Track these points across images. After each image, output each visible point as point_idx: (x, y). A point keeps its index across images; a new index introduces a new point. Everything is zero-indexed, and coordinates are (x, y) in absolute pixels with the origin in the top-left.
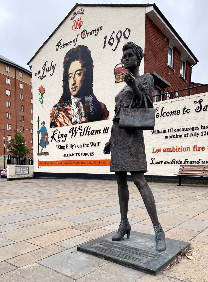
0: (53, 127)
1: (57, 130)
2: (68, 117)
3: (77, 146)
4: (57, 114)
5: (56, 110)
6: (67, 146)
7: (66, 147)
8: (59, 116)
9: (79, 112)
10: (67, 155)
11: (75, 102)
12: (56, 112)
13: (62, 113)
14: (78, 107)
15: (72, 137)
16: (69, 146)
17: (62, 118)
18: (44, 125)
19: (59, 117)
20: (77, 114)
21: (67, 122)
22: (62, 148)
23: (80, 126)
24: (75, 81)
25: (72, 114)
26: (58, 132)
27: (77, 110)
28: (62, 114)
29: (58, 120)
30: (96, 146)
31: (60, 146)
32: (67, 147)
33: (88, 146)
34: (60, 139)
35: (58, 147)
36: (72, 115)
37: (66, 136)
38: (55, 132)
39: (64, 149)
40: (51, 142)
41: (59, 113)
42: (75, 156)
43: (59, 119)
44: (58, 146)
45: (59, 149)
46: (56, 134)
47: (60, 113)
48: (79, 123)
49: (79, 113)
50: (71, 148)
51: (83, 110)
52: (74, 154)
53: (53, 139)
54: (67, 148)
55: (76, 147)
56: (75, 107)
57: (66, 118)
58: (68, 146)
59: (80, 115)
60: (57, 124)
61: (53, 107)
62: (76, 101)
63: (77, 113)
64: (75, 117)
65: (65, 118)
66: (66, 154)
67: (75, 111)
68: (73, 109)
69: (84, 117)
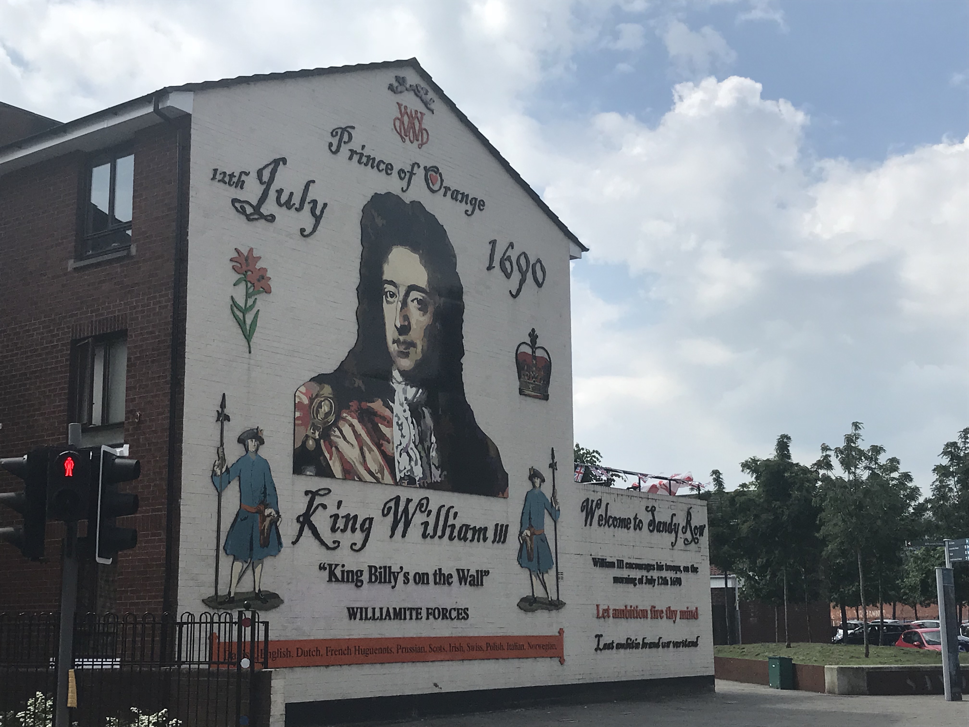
0: (308, 473)
1: (330, 491)
2: (379, 446)
3: (411, 577)
4: (332, 418)
5: (326, 398)
6: (370, 571)
7: (365, 577)
8: (341, 432)
9: (422, 441)
10: (370, 615)
11: (406, 399)
12: (325, 408)
13: (355, 422)
14: (419, 424)
15: (391, 536)
16: (380, 573)
17: (355, 442)
18: (257, 450)
19: (338, 433)
20: (412, 445)
21: (374, 467)
22: (348, 581)
23: (422, 499)
24: (406, 318)
25: (396, 443)
26: (330, 501)
27: (413, 432)
28: (352, 426)
29: (337, 448)
30: (474, 585)
31: (339, 568)
32: (370, 578)
33: (450, 581)
34: (338, 536)
35: (332, 574)
36: (395, 445)
37: (367, 526)
38: (318, 501)
39: (359, 584)
40: (294, 543)
41: (339, 418)
42: (405, 619)
43: (341, 443)
44: (330, 565)
45: (337, 580)
46: (320, 508)
47: (344, 419)
48: (421, 487)
49: (420, 447)
50: (390, 582)
51: (433, 439)
52: (400, 609)
53: (307, 531)
54: (370, 581)
55: (406, 581)
56: (407, 419)
57: (370, 450)
58: (378, 574)
59: (423, 454)
60: (331, 463)
61: (313, 379)
62: (410, 397)
63: (414, 443)
64: (404, 455)
65: (365, 449)
66: (366, 609)
67: (405, 431)
68: (397, 423)
69: (437, 468)
